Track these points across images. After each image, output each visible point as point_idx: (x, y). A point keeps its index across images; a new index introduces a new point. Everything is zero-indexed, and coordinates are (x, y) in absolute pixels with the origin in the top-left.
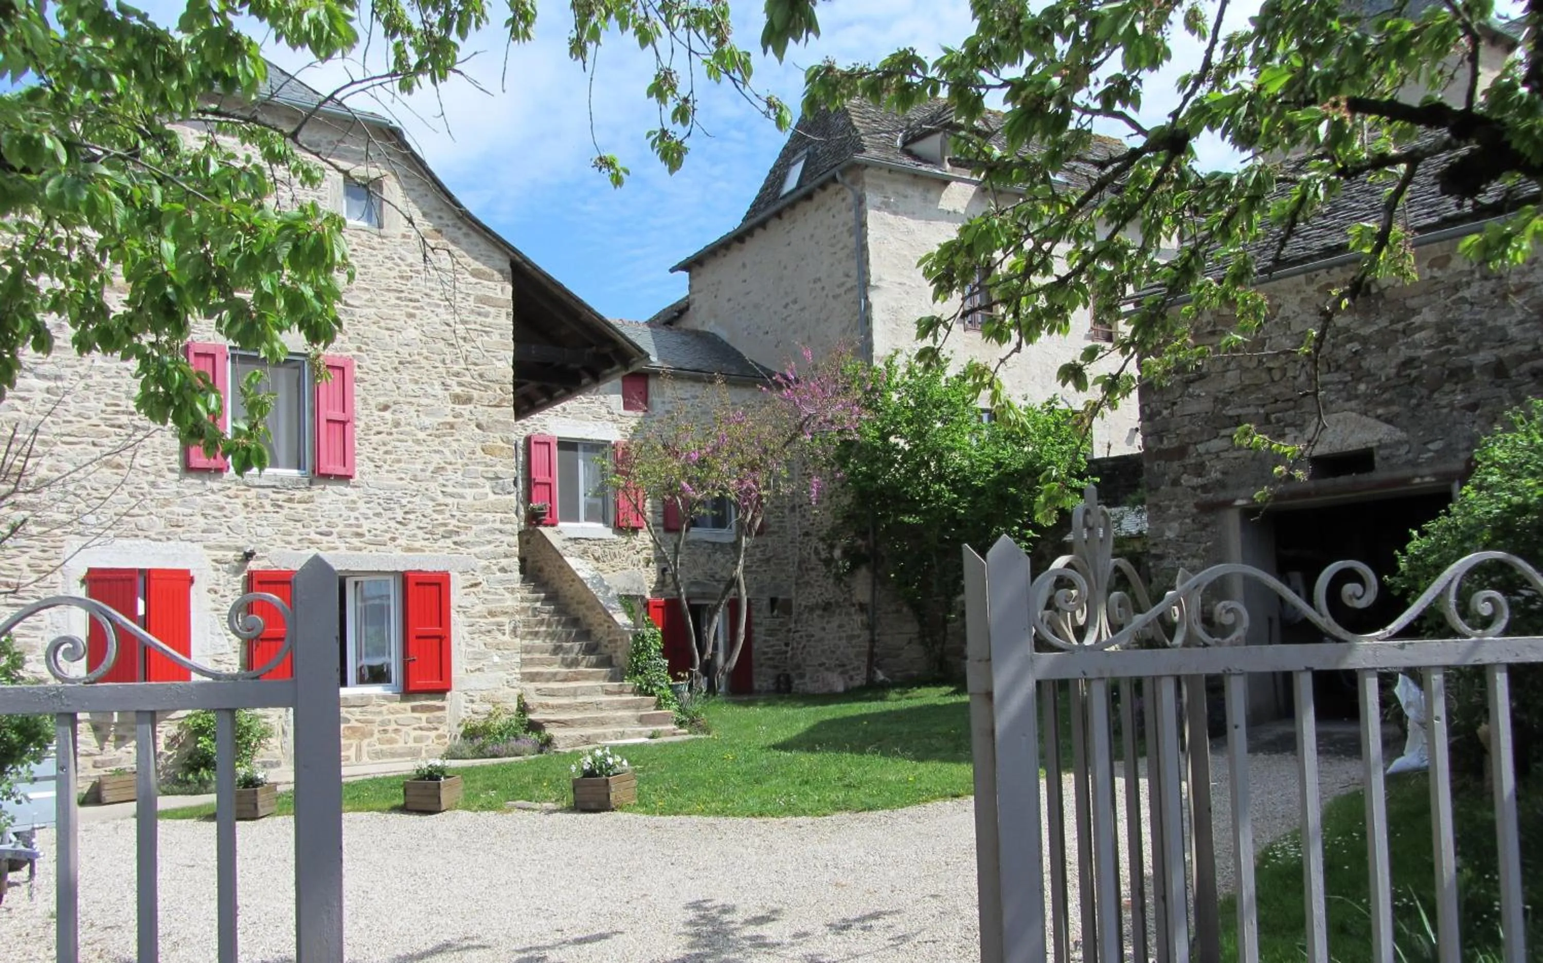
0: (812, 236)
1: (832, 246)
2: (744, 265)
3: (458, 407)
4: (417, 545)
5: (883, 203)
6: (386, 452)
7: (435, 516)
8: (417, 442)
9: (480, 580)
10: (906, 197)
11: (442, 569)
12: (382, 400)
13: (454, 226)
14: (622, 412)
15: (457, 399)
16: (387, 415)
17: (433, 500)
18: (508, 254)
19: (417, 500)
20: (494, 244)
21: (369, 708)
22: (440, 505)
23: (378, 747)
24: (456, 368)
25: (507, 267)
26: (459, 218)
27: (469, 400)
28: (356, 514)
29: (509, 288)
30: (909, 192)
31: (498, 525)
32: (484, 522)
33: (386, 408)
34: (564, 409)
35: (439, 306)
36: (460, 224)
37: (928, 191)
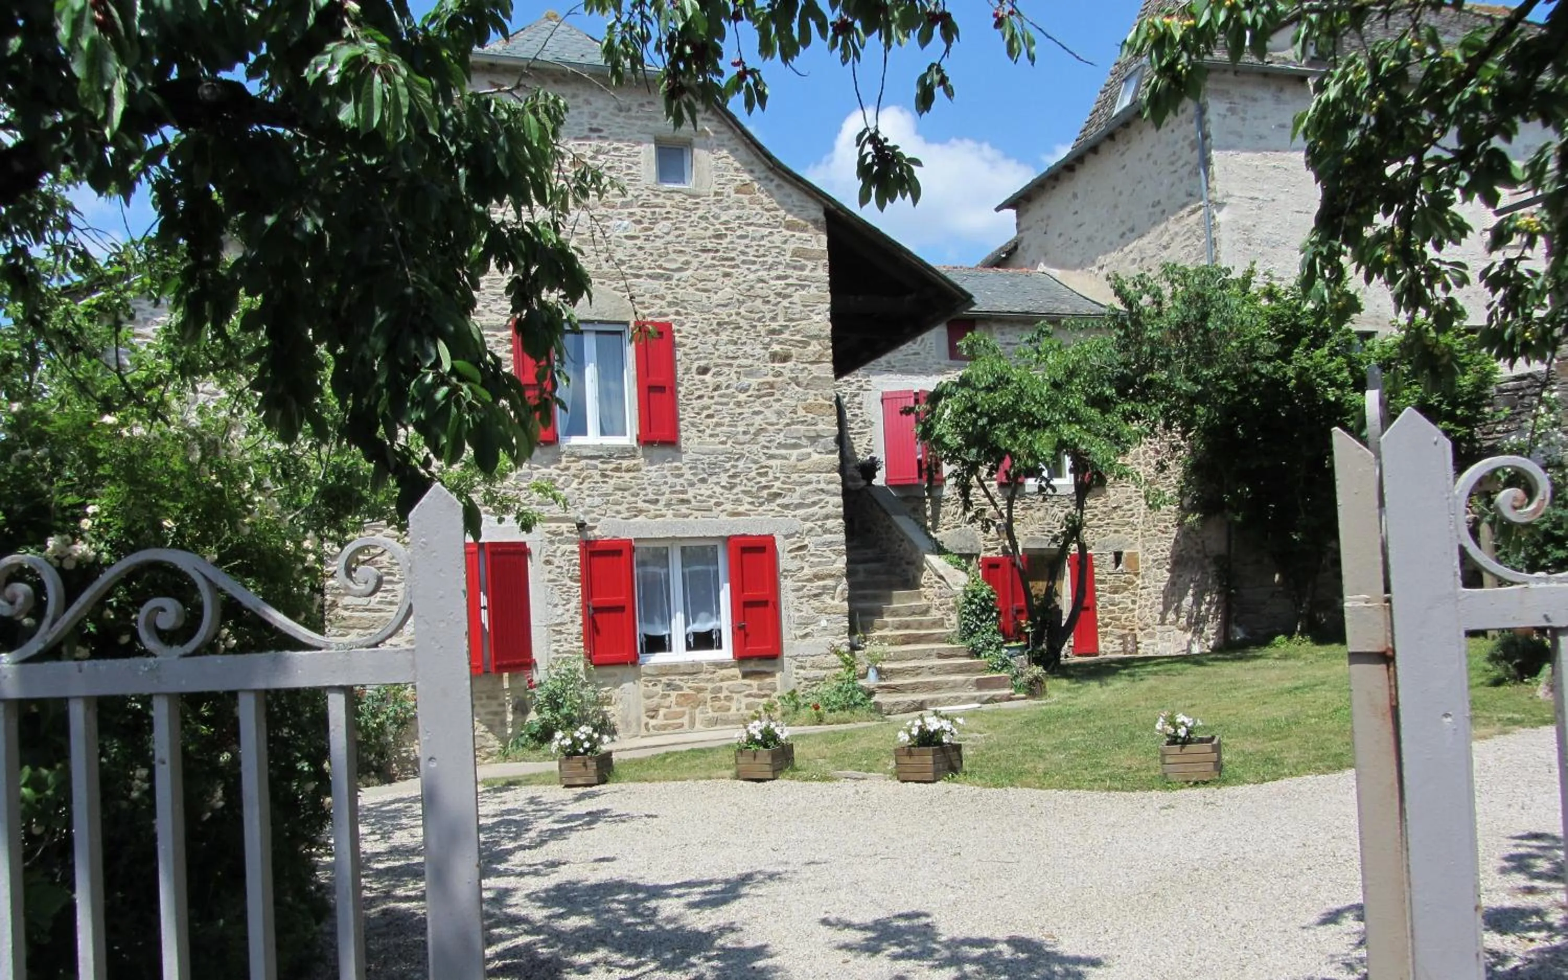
0: (1149, 155)
1: (1172, 163)
2: (1075, 196)
3: (777, 365)
4: (741, 509)
5: (1229, 109)
6: (708, 416)
7: (759, 479)
8: (739, 404)
9: (806, 542)
10: (1255, 100)
11: (766, 533)
12: (703, 363)
13: (766, 178)
14: (948, 361)
15: (774, 357)
16: (708, 377)
17: (756, 462)
18: (821, 202)
19: (741, 464)
20: (807, 193)
21: (702, 676)
22: (762, 467)
23: (711, 714)
24: (774, 325)
25: (821, 216)
26: (771, 169)
27: (785, 358)
28: (681, 481)
29: (824, 238)
30: (1259, 93)
31: (822, 486)
32: (809, 483)
33: (704, 371)
34: (889, 363)
35: (754, 263)
36: (771, 176)
37: (1281, 90)
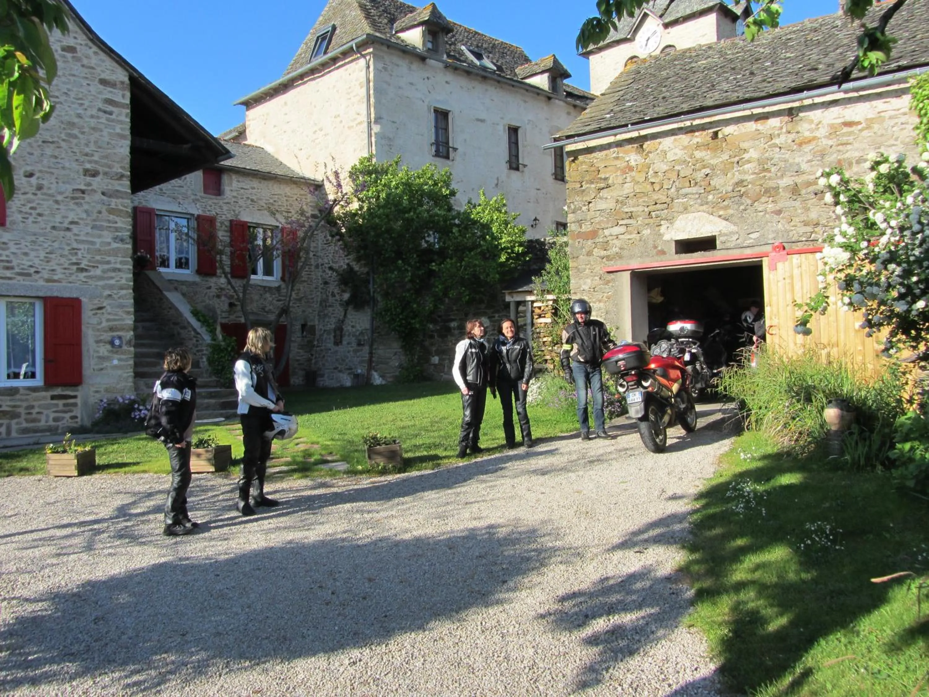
0: (334, 86)
1: (348, 93)
2: (286, 103)
3: (88, 179)
4: (56, 277)
5: (384, 68)
6: (32, 208)
7: (71, 257)
8: (57, 202)
9: (104, 305)
10: (398, 65)
11: (75, 296)
12: (29, 168)
13: (86, 45)
14: (202, 194)
15: (86, 172)
16: (33, 180)
17: (68, 245)
18: (127, 70)
19: (56, 245)
20: (117, 62)
21: (18, 397)
22: (74, 249)
23: (25, 425)
24: (87, 150)
25: (126, 80)
26: (91, 40)
27: (95, 174)
28: (7, 253)
29: (128, 94)
30: (400, 62)
31: (118, 266)
32: (108, 263)
33: (31, 175)
34: (161, 190)
35: (73, 103)
36: (90, 44)
37: (412, 63)
